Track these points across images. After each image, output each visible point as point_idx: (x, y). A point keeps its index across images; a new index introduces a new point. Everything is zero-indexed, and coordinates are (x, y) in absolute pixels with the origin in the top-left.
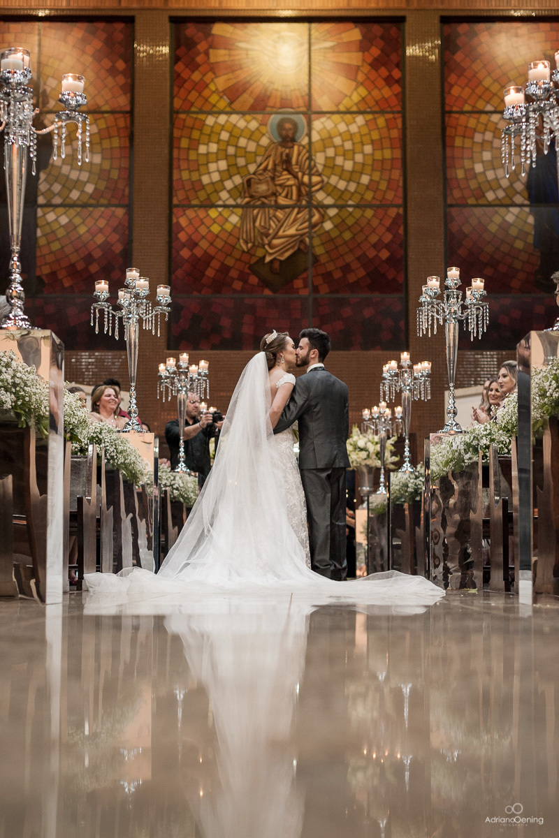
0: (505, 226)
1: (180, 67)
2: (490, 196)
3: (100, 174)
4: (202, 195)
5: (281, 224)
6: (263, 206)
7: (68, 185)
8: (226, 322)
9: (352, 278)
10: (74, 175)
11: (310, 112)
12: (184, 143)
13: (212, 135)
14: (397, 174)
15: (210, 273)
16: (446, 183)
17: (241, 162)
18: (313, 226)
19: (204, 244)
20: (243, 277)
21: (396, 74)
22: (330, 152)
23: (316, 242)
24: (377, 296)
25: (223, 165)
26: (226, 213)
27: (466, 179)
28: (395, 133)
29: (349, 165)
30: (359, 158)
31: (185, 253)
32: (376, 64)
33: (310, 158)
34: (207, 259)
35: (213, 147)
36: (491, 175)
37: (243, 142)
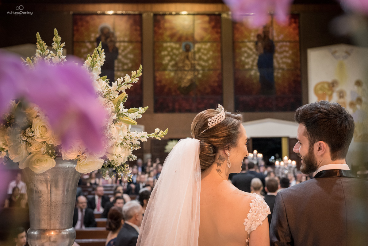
0: (251, 76)
1: (156, 28)
2: (247, 67)
4: (163, 67)
5: (186, 75)
7: (124, 64)
8: (170, 105)
9: (207, 91)
10: (126, 61)
11: (195, 42)
12: (157, 51)
13: (165, 49)
14: (219, 60)
15: (166, 90)
16: (234, 63)
17: (174, 57)
18: (195, 76)
19: (164, 82)
20: (175, 92)
21: (219, 30)
22: (200, 54)
24: (214, 97)
25: (169, 58)
26: (170, 72)
27: (240, 62)
28: (219, 48)
29: (205, 58)
30: (209, 56)
31: (158, 84)
32: (213, 27)
33: (194, 56)
34: (164, 86)
35: (166, 53)
36: (247, 61)
37: (175, 51)
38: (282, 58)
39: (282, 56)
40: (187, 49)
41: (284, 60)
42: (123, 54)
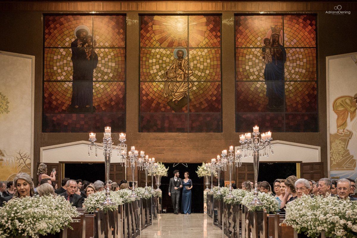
0: (256, 88)
1: (142, 31)
2: (251, 78)
3: (115, 70)
4: (150, 77)
5: (178, 88)
6: (172, 81)
7: (104, 74)
8: (159, 122)
9: (203, 107)
10: (106, 70)
11: (188, 48)
12: (144, 59)
13: (154, 56)
14: (219, 70)
15: (153, 105)
16: (236, 73)
17: (164, 65)
18: (189, 88)
19: (151, 95)
20: (165, 107)
21: (219, 34)
22: (195, 62)
23: (190, 94)
24: (211, 113)
25: (158, 67)
26: (159, 84)
27: (243, 72)
28: (218, 55)
29: (202, 67)
30: (205, 64)
31: (145, 98)
32: (211, 30)
33: (188, 64)
34: (152, 100)
35: (154, 60)
36: (251, 70)
37: (164, 58)
38: (294, 68)
39: (295, 64)
40: (180, 57)
41: (297, 70)
42: (103, 61)
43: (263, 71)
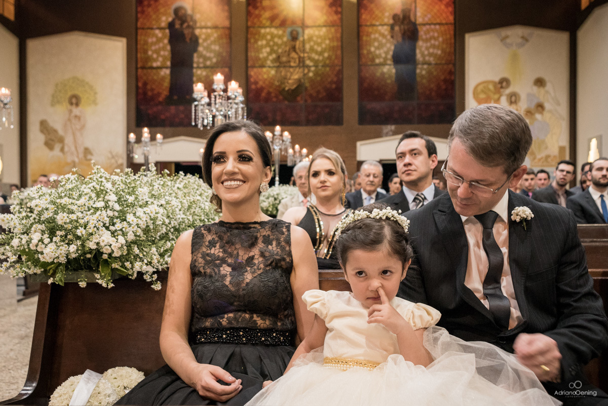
0: (383, 74)
1: (250, 8)
2: (377, 61)
3: (219, 54)
4: (260, 62)
5: (292, 74)
6: (285, 67)
7: (206, 59)
8: (270, 115)
9: (320, 96)
10: (208, 55)
11: (304, 26)
12: (252, 41)
13: (264, 37)
14: (339, 52)
15: (263, 94)
16: (359, 56)
17: (276, 48)
18: (304, 75)
19: (261, 83)
20: (276, 97)
21: (339, 9)
22: (312, 43)
24: (331, 103)
25: (268, 49)
26: (269, 69)
27: (368, 54)
28: (338, 35)
29: (319, 49)
30: (324, 46)
31: (253, 87)
32: (331, 5)
33: (304, 46)
34: (262, 89)
35: (264, 42)
36: (377, 52)
37: (276, 40)
38: (427, 48)
39: (429, 44)
40: (294, 37)
41: (431, 50)
42: (205, 44)
43: (391, 53)
